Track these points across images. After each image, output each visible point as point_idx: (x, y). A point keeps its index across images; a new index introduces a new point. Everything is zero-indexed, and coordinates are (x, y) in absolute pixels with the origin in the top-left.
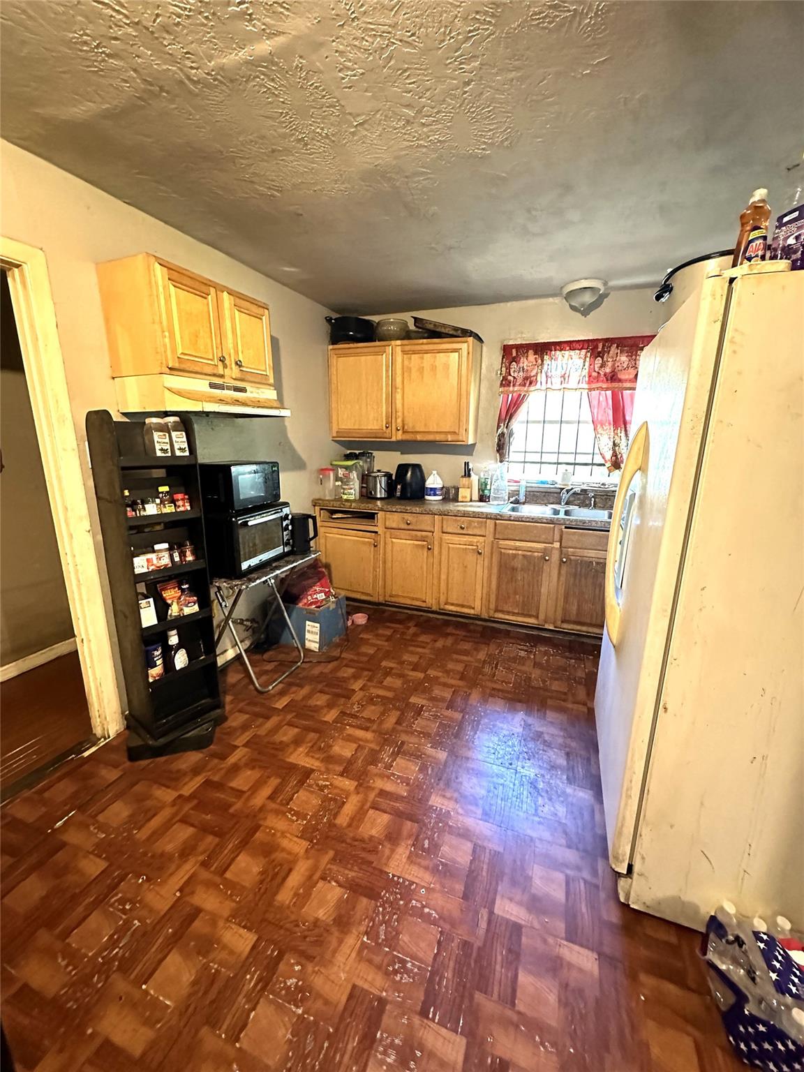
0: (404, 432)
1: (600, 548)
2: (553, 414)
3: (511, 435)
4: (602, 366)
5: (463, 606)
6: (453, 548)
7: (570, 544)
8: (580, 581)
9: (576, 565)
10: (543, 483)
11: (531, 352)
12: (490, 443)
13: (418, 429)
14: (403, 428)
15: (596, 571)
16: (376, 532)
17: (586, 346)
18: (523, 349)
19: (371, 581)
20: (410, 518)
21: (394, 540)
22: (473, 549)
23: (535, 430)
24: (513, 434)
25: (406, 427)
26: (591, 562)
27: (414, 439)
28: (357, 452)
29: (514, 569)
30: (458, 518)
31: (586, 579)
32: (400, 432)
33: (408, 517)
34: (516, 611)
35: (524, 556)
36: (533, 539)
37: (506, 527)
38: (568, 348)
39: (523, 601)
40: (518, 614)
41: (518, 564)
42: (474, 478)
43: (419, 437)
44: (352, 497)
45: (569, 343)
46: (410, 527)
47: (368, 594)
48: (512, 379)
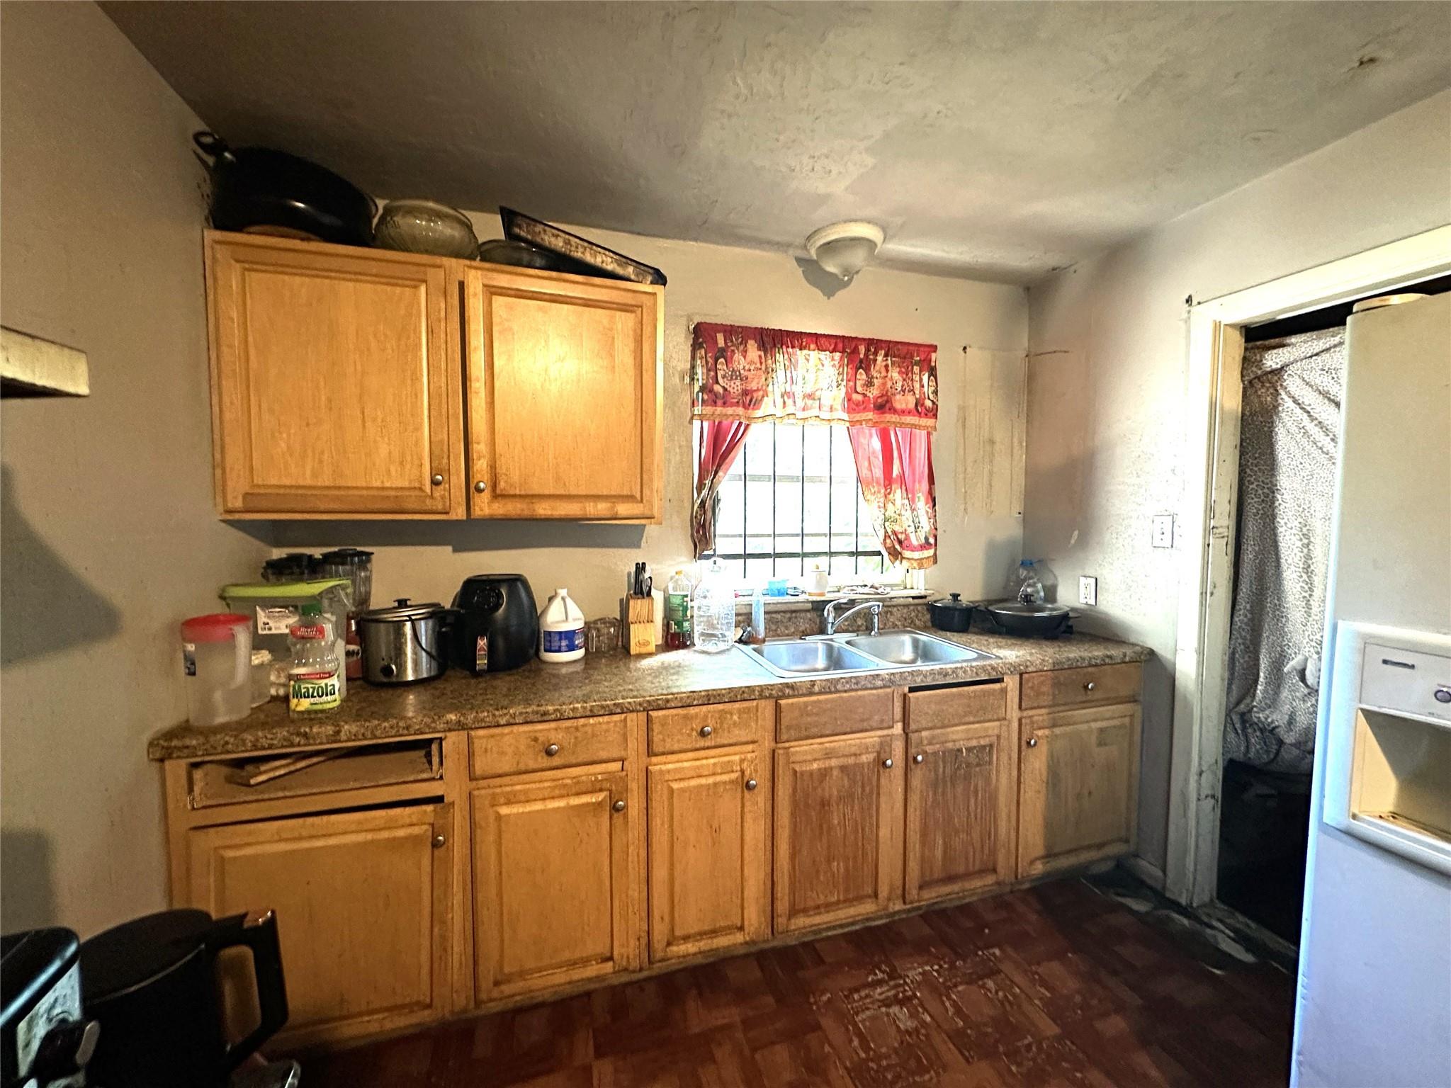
0: (496, 496)
1: (972, 719)
2: (788, 466)
3: (716, 502)
4: (869, 384)
5: (714, 933)
6: (683, 790)
7: (924, 724)
8: (944, 793)
9: (936, 762)
10: (781, 593)
11: (752, 346)
12: (676, 520)
13: (537, 490)
14: (494, 486)
15: (968, 765)
16: (439, 800)
17: (840, 346)
18: (740, 334)
19: (424, 957)
20: (553, 736)
21: (504, 811)
22: (732, 782)
23: (760, 492)
24: (719, 500)
25: (502, 485)
26: (960, 750)
27: (527, 513)
28: (317, 552)
29: (824, 804)
30: (692, 711)
31: (953, 786)
32: (486, 496)
33: (547, 731)
34: (834, 899)
35: (843, 769)
36: (855, 727)
37: (803, 710)
38: (812, 346)
39: (847, 870)
40: (838, 902)
41: (832, 788)
42: (657, 595)
43: (543, 510)
44: (332, 702)
45: (816, 337)
46: (556, 761)
47: (411, 1007)
48: (721, 390)
